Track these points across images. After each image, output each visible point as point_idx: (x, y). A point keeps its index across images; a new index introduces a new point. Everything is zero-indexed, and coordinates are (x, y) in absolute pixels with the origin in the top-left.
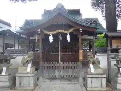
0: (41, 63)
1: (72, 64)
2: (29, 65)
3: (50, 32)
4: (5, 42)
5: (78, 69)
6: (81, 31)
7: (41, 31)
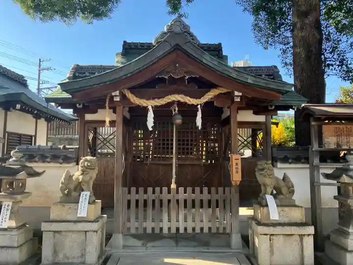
3: (148, 99)
4: (8, 130)
7: (123, 97)
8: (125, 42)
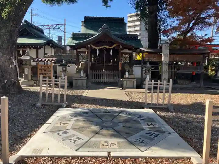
0: (89, 72)
1: (113, 72)
2: (82, 72)
3: (97, 47)
5: (118, 77)
6: (121, 48)
7: (90, 46)
8: (85, 16)
